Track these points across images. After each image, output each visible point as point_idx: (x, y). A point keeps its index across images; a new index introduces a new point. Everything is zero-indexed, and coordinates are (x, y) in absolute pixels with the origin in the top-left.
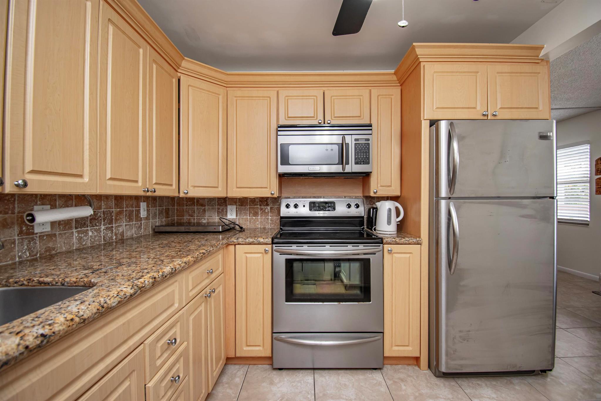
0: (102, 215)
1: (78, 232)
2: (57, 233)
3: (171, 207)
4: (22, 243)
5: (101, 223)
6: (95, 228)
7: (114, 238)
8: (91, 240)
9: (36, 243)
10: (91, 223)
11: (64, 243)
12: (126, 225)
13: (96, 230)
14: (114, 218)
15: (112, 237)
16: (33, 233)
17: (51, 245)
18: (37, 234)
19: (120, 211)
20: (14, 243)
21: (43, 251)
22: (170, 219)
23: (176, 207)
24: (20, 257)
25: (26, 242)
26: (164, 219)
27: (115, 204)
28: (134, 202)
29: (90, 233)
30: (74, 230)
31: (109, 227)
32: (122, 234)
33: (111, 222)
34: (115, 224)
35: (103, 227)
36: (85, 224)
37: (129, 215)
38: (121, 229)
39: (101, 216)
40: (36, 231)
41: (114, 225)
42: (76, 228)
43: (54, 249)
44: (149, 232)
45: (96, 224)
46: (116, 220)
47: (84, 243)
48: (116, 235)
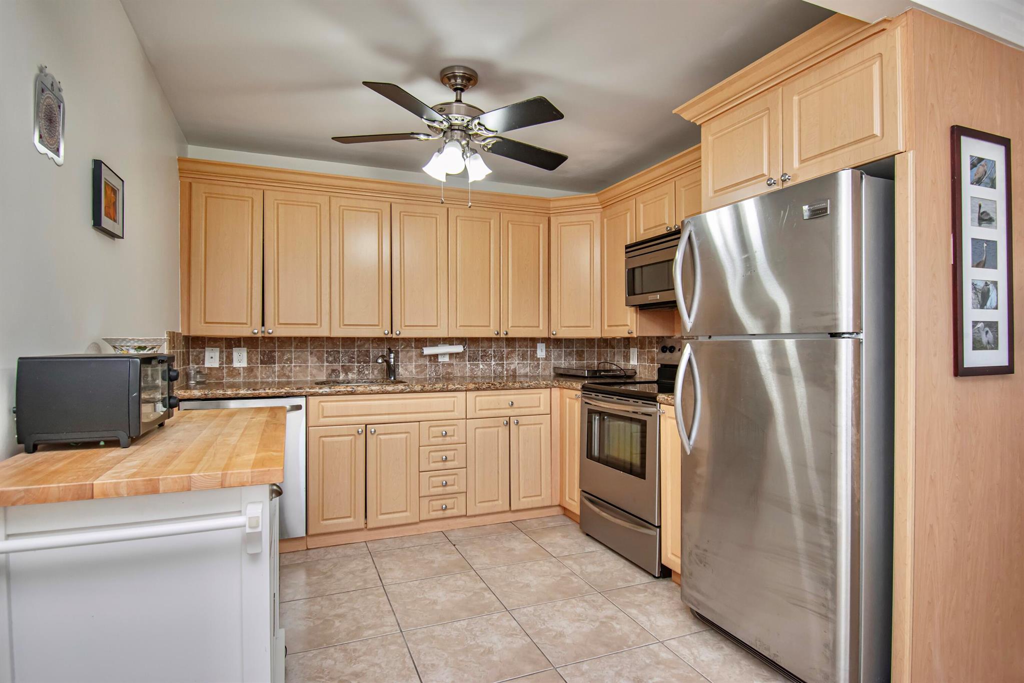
0: (493, 353)
1: (470, 364)
2: (454, 363)
3: (588, 349)
4: (431, 367)
5: (492, 359)
6: (486, 362)
7: (505, 372)
8: (481, 372)
9: (440, 368)
10: (481, 358)
11: (459, 371)
12: (518, 363)
13: (486, 365)
14: (505, 356)
15: (502, 372)
16: (438, 362)
17: (449, 370)
18: (440, 362)
19: (511, 351)
20: (426, 366)
21: (444, 374)
22: (585, 362)
23: (596, 349)
24: (430, 375)
25: (433, 366)
26: (575, 362)
27: (506, 345)
28: (530, 344)
29: (481, 367)
30: (468, 363)
31: (500, 364)
32: (514, 371)
33: (502, 359)
34: (506, 361)
35: (493, 363)
36: (476, 359)
37: (522, 355)
38: (512, 367)
39: (491, 354)
40: (439, 361)
41: (505, 362)
42: (469, 361)
43: (452, 373)
44: (550, 373)
45: (486, 360)
46: (507, 358)
47: (475, 373)
48: (507, 370)
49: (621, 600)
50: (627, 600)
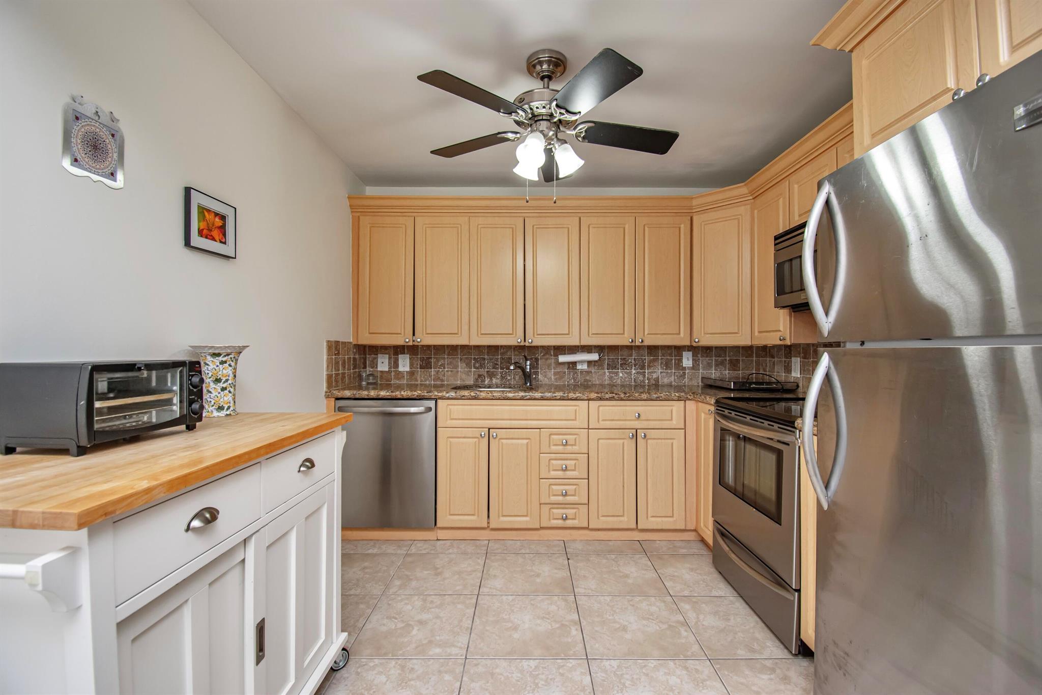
0: (633, 362)
1: (610, 372)
2: (593, 371)
3: (744, 358)
4: (569, 374)
5: (632, 368)
6: (626, 371)
7: (647, 381)
8: (621, 380)
9: (578, 375)
10: (621, 366)
11: (598, 379)
12: (661, 372)
13: (625, 373)
14: (646, 364)
15: (643, 381)
16: (576, 369)
17: (588, 378)
18: (578, 370)
19: (654, 359)
20: (565, 373)
21: (583, 381)
22: (741, 372)
23: (754, 359)
24: (568, 382)
25: (572, 374)
26: (727, 372)
27: (648, 353)
28: (674, 352)
29: (621, 375)
30: (607, 371)
31: (641, 372)
32: (657, 380)
33: (643, 367)
34: (648, 369)
35: (634, 371)
36: (615, 367)
37: (666, 363)
38: (655, 376)
39: (632, 362)
40: (578, 368)
41: (646, 371)
42: (608, 369)
43: (590, 381)
44: (698, 383)
45: (626, 368)
46: (649, 367)
47: (615, 381)
48: (648, 379)
49: (735, 677)
50: (743, 680)
